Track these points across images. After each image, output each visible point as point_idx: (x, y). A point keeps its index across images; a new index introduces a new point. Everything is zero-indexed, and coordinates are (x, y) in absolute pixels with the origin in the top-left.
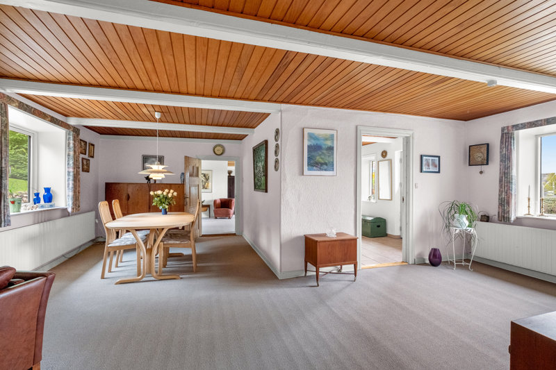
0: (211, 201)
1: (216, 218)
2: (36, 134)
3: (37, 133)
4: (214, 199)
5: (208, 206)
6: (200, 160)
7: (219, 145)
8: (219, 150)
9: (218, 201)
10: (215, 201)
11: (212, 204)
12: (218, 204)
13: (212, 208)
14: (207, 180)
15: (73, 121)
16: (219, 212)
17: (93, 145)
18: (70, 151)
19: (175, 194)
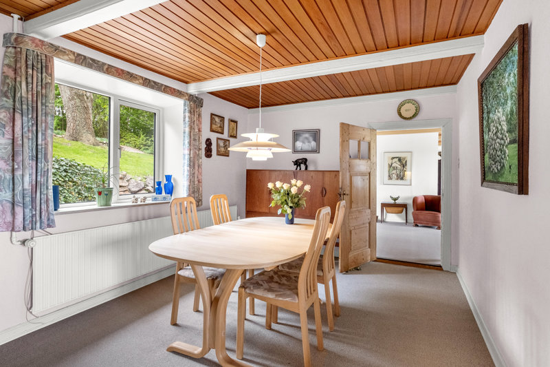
0: (408, 198)
1: (417, 226)
2: (161, 110)
3: (163, 109)
4: (415, 195)
5: (405, 206)
6: (373, 130)
7: (409, 101)
8: (408, 110)
9: (421, 200)
10: (415, 200)
11: (410, 202)
12: (422, 203)
13: (411, 210)
14: (404, 165)
15: (193, 89)
16: (422, 217)
17: (236, 122)
18: (185, 127)
19: (307, 188)
